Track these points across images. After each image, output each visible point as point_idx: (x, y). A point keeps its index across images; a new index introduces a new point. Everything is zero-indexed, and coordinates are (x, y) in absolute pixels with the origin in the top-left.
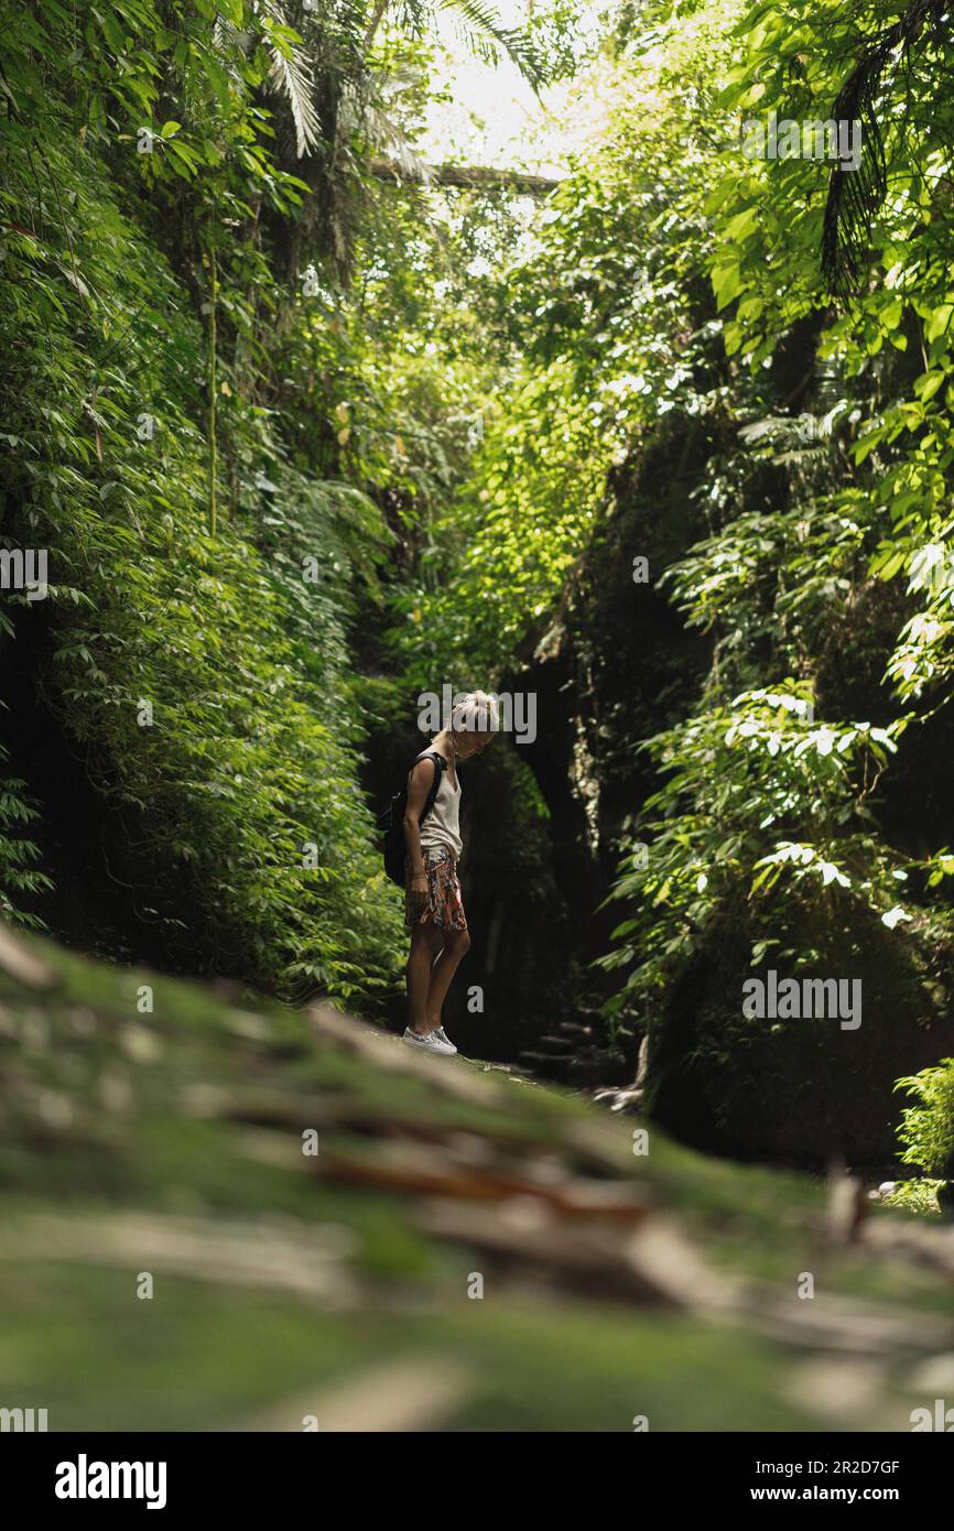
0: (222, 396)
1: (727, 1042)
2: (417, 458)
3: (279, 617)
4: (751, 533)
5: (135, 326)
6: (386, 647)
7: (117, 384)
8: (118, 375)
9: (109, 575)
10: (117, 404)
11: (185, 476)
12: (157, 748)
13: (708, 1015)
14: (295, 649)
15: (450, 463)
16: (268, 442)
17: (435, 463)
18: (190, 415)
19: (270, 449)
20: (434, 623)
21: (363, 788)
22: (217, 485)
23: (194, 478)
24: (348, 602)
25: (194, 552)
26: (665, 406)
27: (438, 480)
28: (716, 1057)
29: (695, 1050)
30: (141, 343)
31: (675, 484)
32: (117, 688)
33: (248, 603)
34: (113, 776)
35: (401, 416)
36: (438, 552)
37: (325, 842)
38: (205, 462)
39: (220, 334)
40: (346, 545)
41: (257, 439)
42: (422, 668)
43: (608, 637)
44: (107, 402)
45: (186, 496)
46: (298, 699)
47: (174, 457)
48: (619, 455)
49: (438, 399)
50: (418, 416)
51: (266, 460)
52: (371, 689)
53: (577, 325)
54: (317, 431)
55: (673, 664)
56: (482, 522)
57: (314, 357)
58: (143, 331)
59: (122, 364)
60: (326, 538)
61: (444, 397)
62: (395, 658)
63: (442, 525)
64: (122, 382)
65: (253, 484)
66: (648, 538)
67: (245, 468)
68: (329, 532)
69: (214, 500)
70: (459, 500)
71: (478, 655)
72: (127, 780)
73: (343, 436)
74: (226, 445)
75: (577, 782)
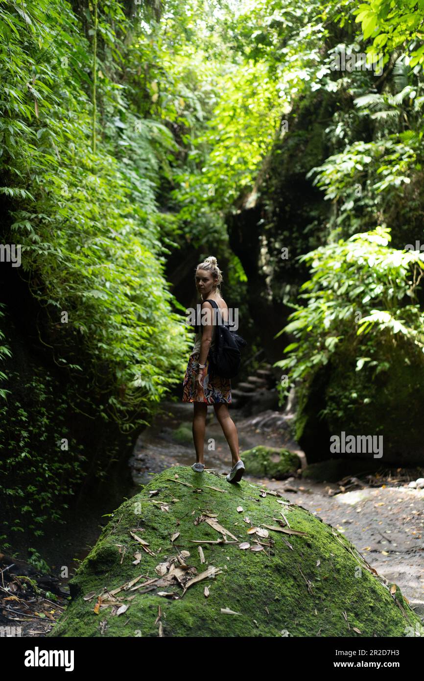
0: (98, 78)
1: (341, 406)
2: (188, 107)
3: (126, 193)
4: (359, 153)
5: (55, 41)
6: (171, 199)
7: (45, 73)
8: (47, 69)
9: (42, 181)
10: (46, 84)
11: (81, 122)
12: (67, 274)
13: (332, 392)
14: (135, 210)
15: (203, 110)
16: (121, 102)
17: (195, 110)
18: (83, 88)
19: (121, 105)
20: (195, 189)
21: (167, 280)
22: (97, 125)
23: (85, 122)
24: (156, 180)
25: (84, 162)
26: (315, 87)
27: (197, 119)
28: (335, 414)
29: (325, 409)
30: (59, 51)
31: (317, 125)
32: (46, 245)
33: (113, 187)
34: (43, 289)
35: (180, 86)
36: (197, 154)
37: (150, 312)
38: (91, 113)
39: (98, 46)
40: (155, 152)
41: (115, 100)
42: (188, 210)
43: (281, 200)
44: (41, 83)
45: (81, 132)
46: (135, 235)
47: (75, 111)
48: (287, 109)
49: (196, 78)
50: (187, 87)
51: (120, 112)
52: (164, 219)
53: (270, 44)
54: (141, 94)
55: (313, 213)
56: (219, 140)
57: (141, 57)
58: (60, 44)
59: (48, 62)
60: (146, 149)
61: (199, 78)
62: (175, 204)
63: (200, 140)
64: (49, 73)
65: (113, 124)
66: (302, 151)
67: (110, 115)
68: (148, 145)
69: (95, 133)
70: (207, 128)
71: (215, 205)
72: (51, 291)
73: (155, 98)
74: (100, 103)
75: (262, 267)
